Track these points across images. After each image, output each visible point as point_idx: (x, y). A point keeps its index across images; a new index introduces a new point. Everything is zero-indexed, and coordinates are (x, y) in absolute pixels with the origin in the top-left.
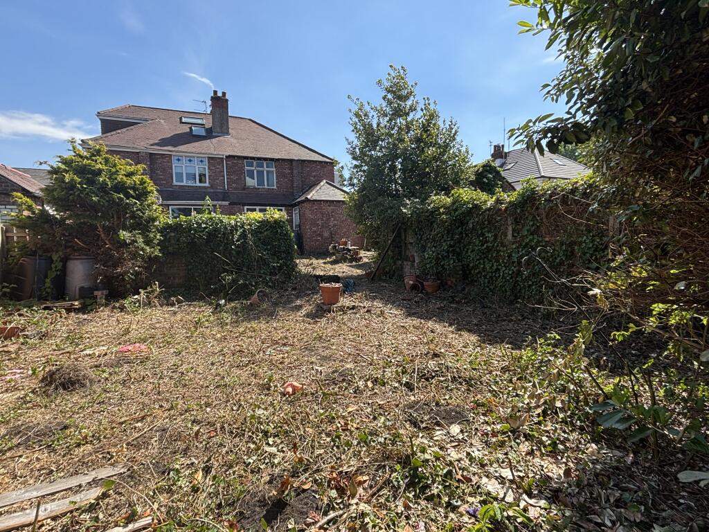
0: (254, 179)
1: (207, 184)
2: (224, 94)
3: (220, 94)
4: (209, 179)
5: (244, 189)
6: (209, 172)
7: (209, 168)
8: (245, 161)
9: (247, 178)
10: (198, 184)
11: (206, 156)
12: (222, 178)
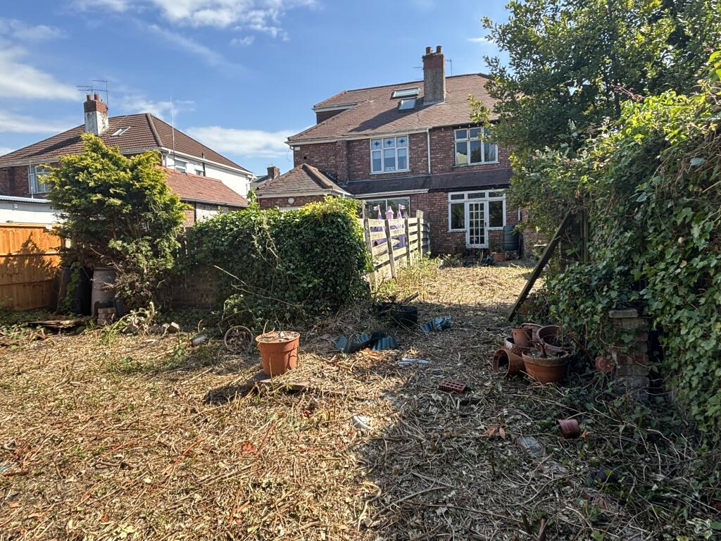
0: (466, 154)
1: (407, 169)
2: (439, 48)
3: (434, 50)
4: (410, 162)
5: (453, 169)
6: (410, 154)
7: (410, 149)
8: (455, 131)
9: (457, 154)
10: (397, 170)
11: (408, 133)
12: (426, 159)
